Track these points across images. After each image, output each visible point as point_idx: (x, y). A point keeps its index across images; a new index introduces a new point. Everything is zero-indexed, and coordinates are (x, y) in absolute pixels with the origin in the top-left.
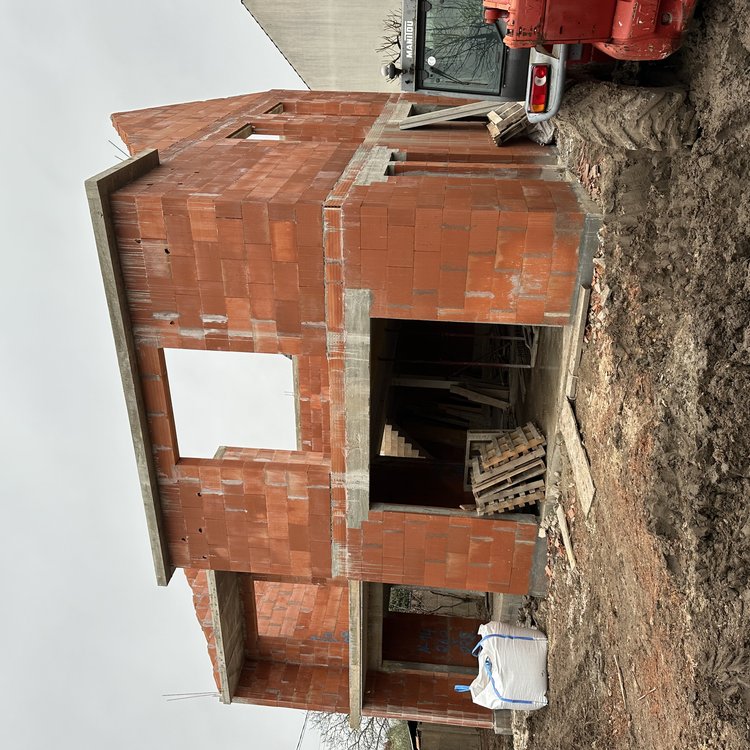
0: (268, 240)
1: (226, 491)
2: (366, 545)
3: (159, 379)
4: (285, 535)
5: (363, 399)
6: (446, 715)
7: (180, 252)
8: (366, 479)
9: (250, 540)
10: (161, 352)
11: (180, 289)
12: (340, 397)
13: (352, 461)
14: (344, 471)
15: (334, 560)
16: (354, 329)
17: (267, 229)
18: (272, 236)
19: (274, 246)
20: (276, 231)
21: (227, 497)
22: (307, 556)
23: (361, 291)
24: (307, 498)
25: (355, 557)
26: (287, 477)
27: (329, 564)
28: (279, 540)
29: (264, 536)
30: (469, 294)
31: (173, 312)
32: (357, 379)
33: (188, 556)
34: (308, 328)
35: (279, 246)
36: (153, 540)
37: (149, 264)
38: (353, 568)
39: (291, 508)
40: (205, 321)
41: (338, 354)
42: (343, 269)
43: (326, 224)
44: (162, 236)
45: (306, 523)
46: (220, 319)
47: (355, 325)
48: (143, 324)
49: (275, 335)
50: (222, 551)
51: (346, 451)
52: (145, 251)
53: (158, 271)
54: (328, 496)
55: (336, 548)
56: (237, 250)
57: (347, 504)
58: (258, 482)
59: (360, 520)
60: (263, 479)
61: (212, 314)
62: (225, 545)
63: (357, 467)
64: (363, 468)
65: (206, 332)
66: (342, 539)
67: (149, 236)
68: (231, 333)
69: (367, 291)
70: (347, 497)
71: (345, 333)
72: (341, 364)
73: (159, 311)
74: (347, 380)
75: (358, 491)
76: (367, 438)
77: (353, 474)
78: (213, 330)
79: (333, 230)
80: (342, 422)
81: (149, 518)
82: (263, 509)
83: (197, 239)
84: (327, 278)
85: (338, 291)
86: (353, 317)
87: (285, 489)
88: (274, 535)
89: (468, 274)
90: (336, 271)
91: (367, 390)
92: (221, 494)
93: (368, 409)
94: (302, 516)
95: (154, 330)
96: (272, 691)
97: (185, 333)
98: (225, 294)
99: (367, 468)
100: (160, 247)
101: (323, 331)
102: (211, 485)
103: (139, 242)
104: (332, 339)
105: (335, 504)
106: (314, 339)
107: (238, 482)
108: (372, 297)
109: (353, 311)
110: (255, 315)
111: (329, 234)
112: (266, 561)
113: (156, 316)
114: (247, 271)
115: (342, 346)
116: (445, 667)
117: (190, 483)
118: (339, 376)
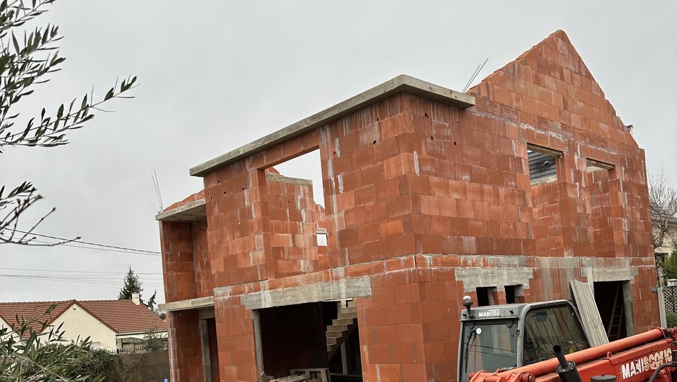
0: (391, 216)
1: (248, 208)
2: (233, 309)
3: (302, 148)
4: (231, 253)
5: (310, 298)
6: (175, 368)
7: (375, 152)
8: (268, 306)
9: (225, 229)
10: (317, 147)
11: (355, 155)
12: (309, 281)
13: (276, 294)
14: (270, 289)
15: (223, 288)
16: (348, 287)
17: (397, 215)
18: (393, 219)
19: (388, 222)
20: (396, 222)
21: (245, 208)
22: (222, 270)
23: (370, 289)
24: (252, 265)
25: (226, 302)
26: (261, 250)
27: (220, 286)
28: (227, 249)
29: (228, 239)
30: (377, 366)
31: (341, 153)
32: (321, 292)
33: (210, 187)
34: (344, 253)
35: (388, 224)
36: (212, 161)
37: (365, 130)
38: (220, 302)
39: (245, 255)
40: (339, 177)
41: (332, 277)
42: (381, 274)
43: (405, 258)
44: (383, 137)
45: (239, 267)
46: (341, 188)
47: (351, 287)
48: (331, 132)
49: (337, 230)
50: (216, 210)
51: (280, 289)
52: (373, 126)
53: (363, 138)
54: (255, 280)
55: (229, 289)
56: (382, 195)
57: (253, 294)
58: (255, 230)
59: (246, 304)
60: (258, 233)
61: (343, 181)
62: (220, 212)
63: (273, 298)
64: (274, 302)
65: (333, 179)
66: (234, 293)
67: (382, 127)
68: (334, 197)
69: (370, 293)
70: (256, 293)
71: (345, 280)
72: (327, 280)
73: (340, 142)
74: (319, 285)
75: (261, 301)
76: (290, 304)
77: (269, 295)
78: (334, 183)
79: (402, 263)
80: (296, 284)
81: (223, 157)
82: (242, 236)
83: (385, 164)
84: (375, 263)
85: (368, 272)
86: (355, 284)
87: (255, 249)
88: (230, 244)
89: (389, 365)
90: (379, 269)
91: (315, 300)
92: (246, 204)
93: (305, 302)
94: (242, 264)
95: (329, 141)
96: (171, 247)
97: (330, 163)
98: (356, 189)
99: (274, 305)
100: (376, 137)
101: (344, 264)
102: (250, 196)
103: (378, 120)
104: (340, 271)
105: (252, 285)
106: (339, 258)
107: (254, 215)
108: (368, 296)
109: (358, 285)
110: (347, 213)
111: (399, 261)
112: (216, 242)
113: (337, 141)
114: (371, 204)
115: (337, 279)
116: (209, 363)
117: (249, 181)
118: (321, 280)
